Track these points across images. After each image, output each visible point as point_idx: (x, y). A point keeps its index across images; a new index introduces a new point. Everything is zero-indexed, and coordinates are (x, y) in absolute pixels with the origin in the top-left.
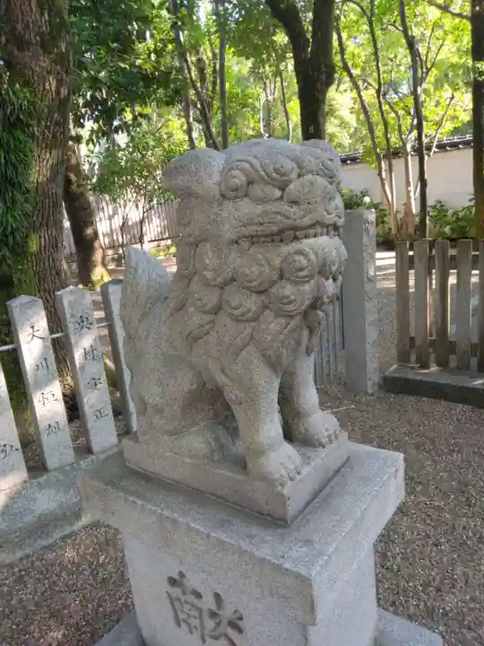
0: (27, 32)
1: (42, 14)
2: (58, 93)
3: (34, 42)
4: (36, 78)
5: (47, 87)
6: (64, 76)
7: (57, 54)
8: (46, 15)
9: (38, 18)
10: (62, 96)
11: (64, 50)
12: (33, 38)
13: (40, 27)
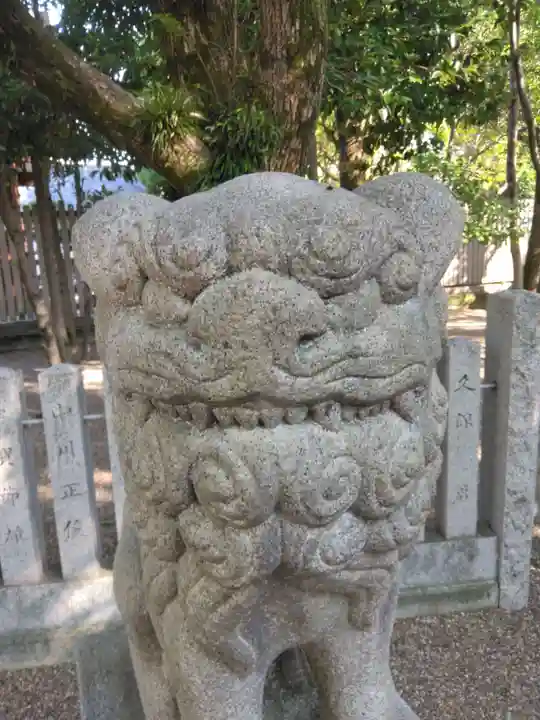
0: (274, 47)
1: (293, 24)
2: (299, 114)
3: (279, 56)
4: (275, 99)
5: (288, 108)
6: (310, 94)
7: (304, 69)
8: (297, 25)
9: (287, 28)
10: (304, 119)
11: (313, 63)
12: (279, 52)
13: (289, 39)
